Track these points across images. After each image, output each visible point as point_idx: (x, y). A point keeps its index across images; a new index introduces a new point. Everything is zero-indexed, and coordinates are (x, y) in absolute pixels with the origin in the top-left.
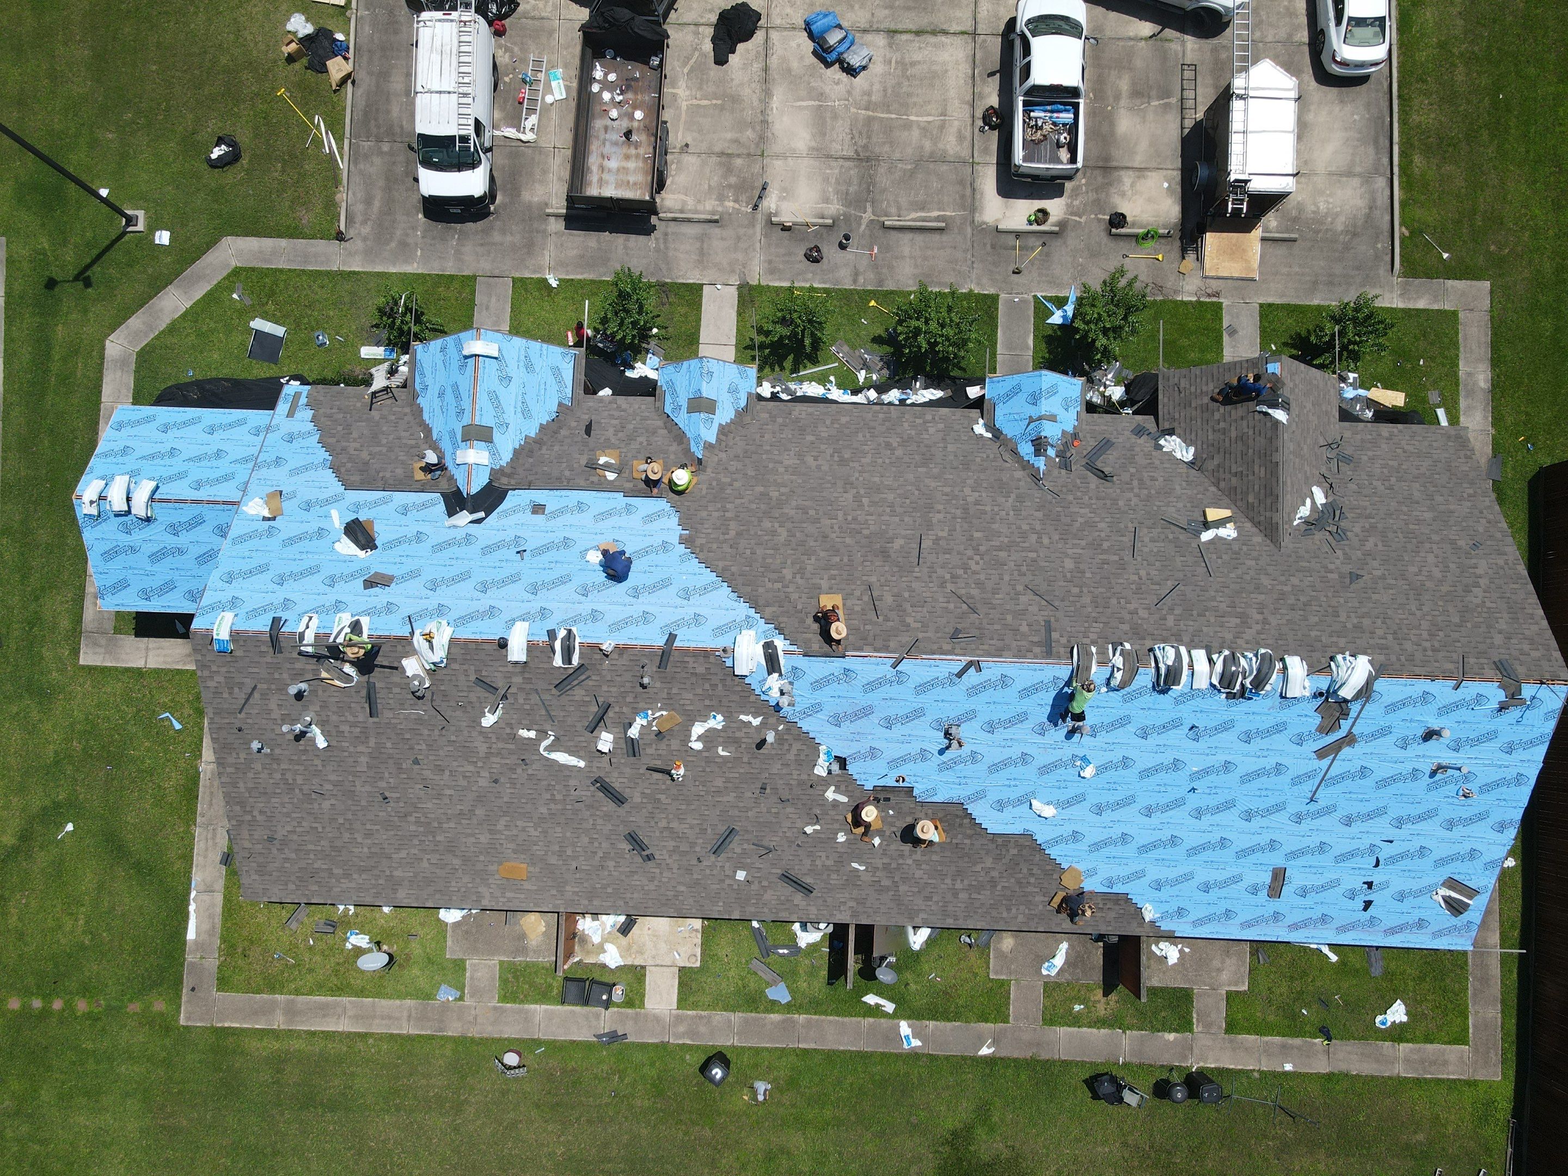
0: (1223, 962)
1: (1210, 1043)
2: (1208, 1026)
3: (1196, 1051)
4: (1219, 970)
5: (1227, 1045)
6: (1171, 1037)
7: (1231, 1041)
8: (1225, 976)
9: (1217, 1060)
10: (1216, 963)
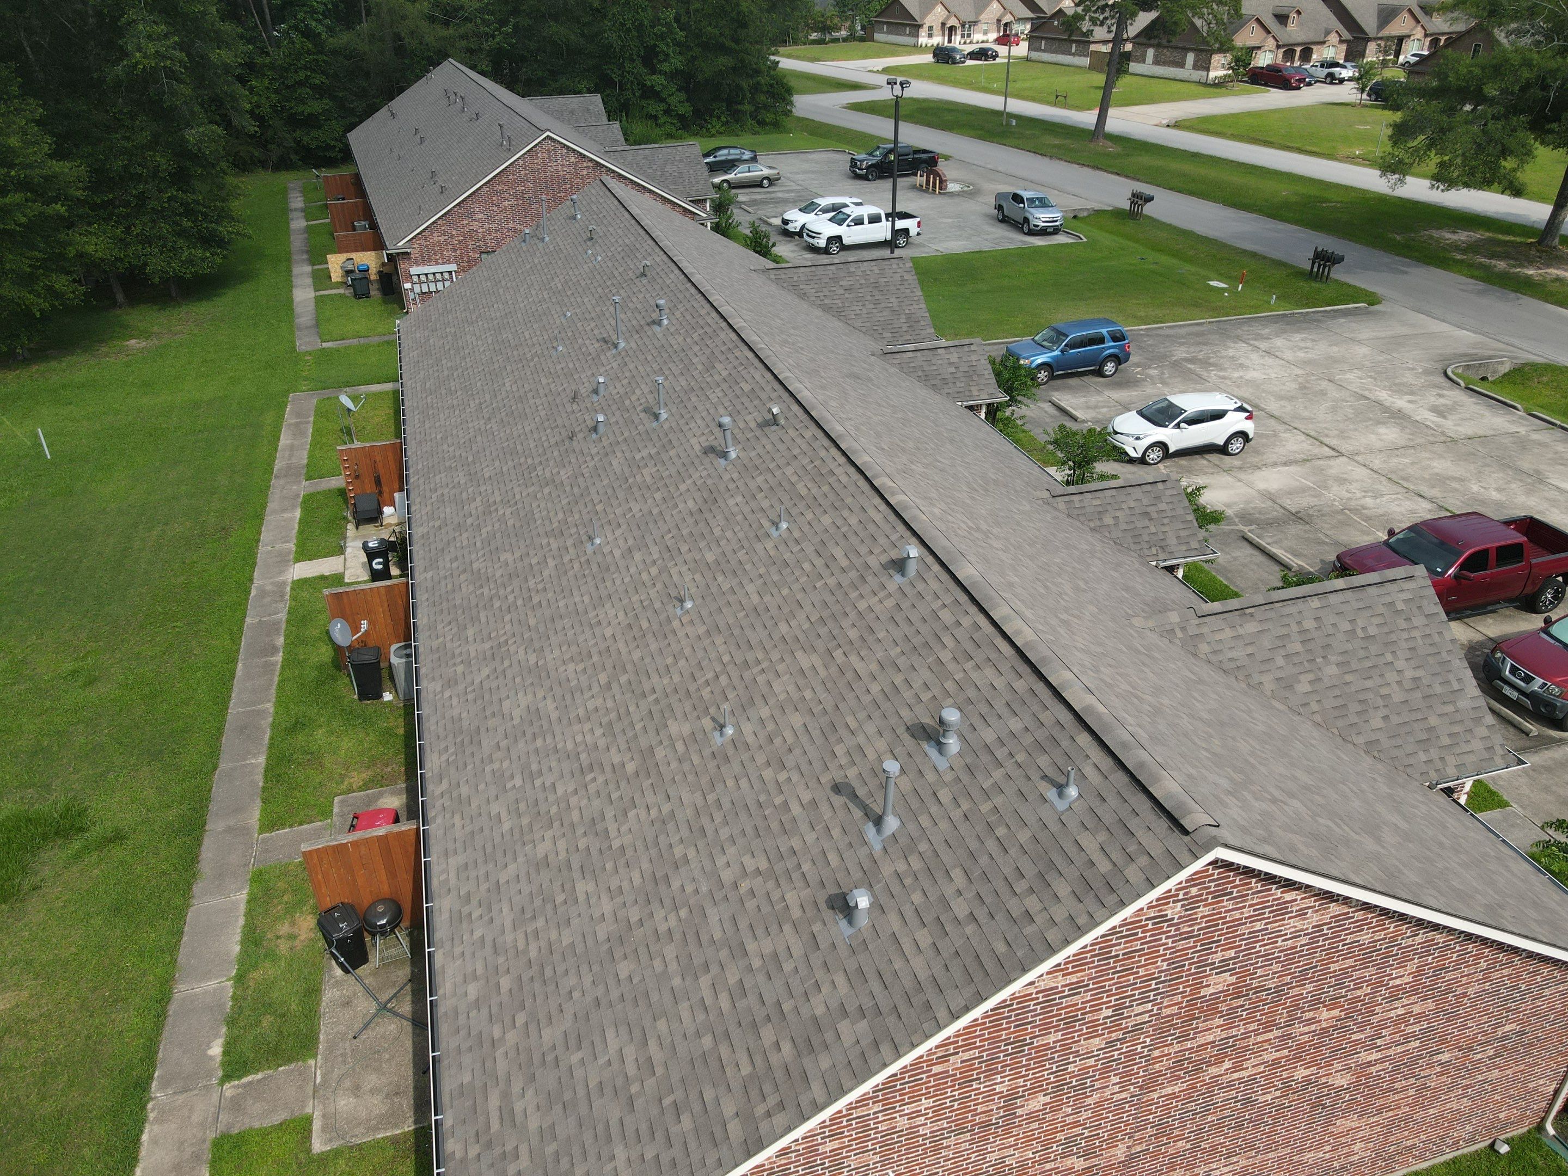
0: (373, 1091)
1: (196, 1118)
2: (236, 1105)
3: (181, 1098)
4: (356, 1089)
5: (189, 1151)
6: (216, 1050)
7: (196, 1157)
8: (344, 1103)
9: (154, 1141)
10: (371, 1080)
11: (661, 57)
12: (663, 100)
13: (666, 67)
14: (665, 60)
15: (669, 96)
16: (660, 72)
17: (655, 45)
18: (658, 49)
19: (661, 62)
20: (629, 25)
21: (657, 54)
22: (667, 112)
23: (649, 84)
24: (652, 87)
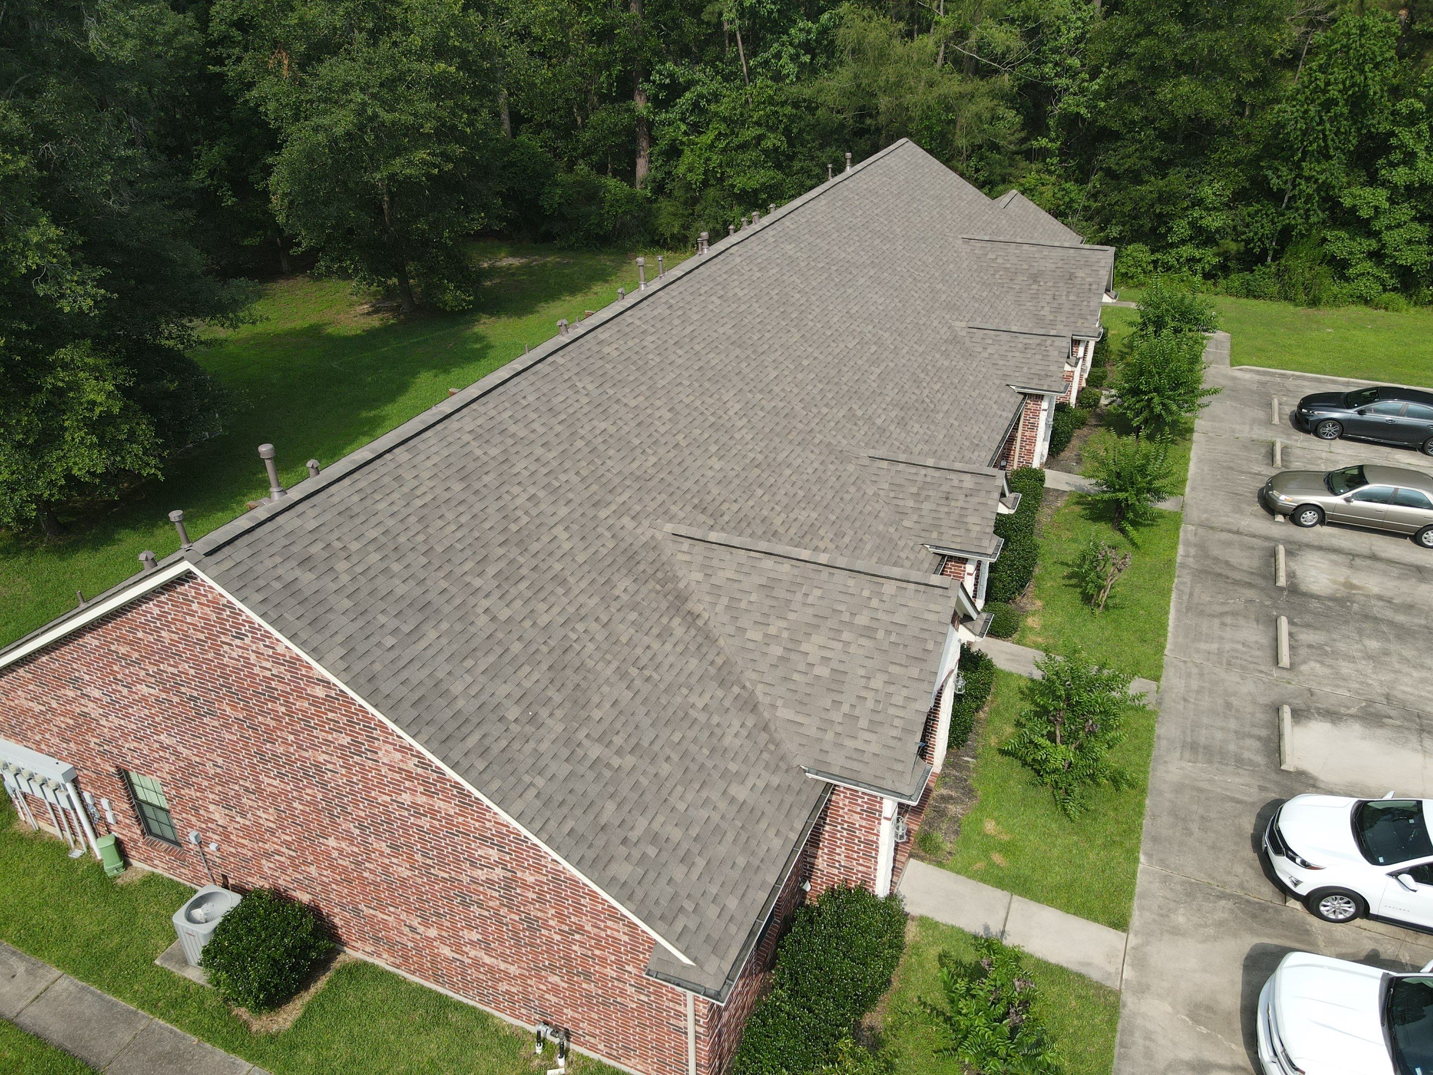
11: (1396, 156)
12: (1375, 235)
13: (1400, 176)
14: (1404, 163)
15: (1389, 228)
16: (1384, 184)
17: (1392, 134)
18: (1393, 141)
19: (1393, 165)
20: (1333, 93)
21: (1389, 149)
22: (1376, 256)
23: (1347, 202)
24: (1354, 209)
